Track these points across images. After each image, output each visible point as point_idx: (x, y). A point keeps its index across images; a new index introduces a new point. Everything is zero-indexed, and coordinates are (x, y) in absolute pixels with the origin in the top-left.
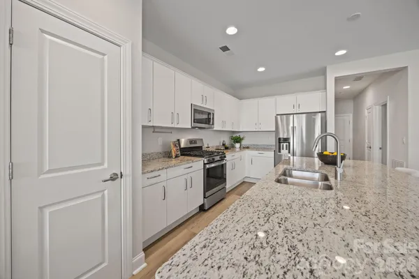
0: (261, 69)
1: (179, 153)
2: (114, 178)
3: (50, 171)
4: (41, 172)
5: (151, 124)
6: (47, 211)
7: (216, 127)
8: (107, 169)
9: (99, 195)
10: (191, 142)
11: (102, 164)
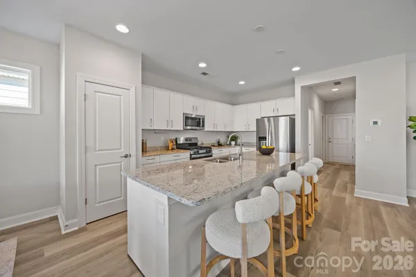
0: (242, 83)
1: (175, 147)
2: (126, 156)
3: (99, 150)
4: (95, 151)
5: (152, 128)
6: (98, 167)
7: (206, 128)
8: (123, 152)
9: (119, 164)
10: (186, 140)
11: (120, 149)
